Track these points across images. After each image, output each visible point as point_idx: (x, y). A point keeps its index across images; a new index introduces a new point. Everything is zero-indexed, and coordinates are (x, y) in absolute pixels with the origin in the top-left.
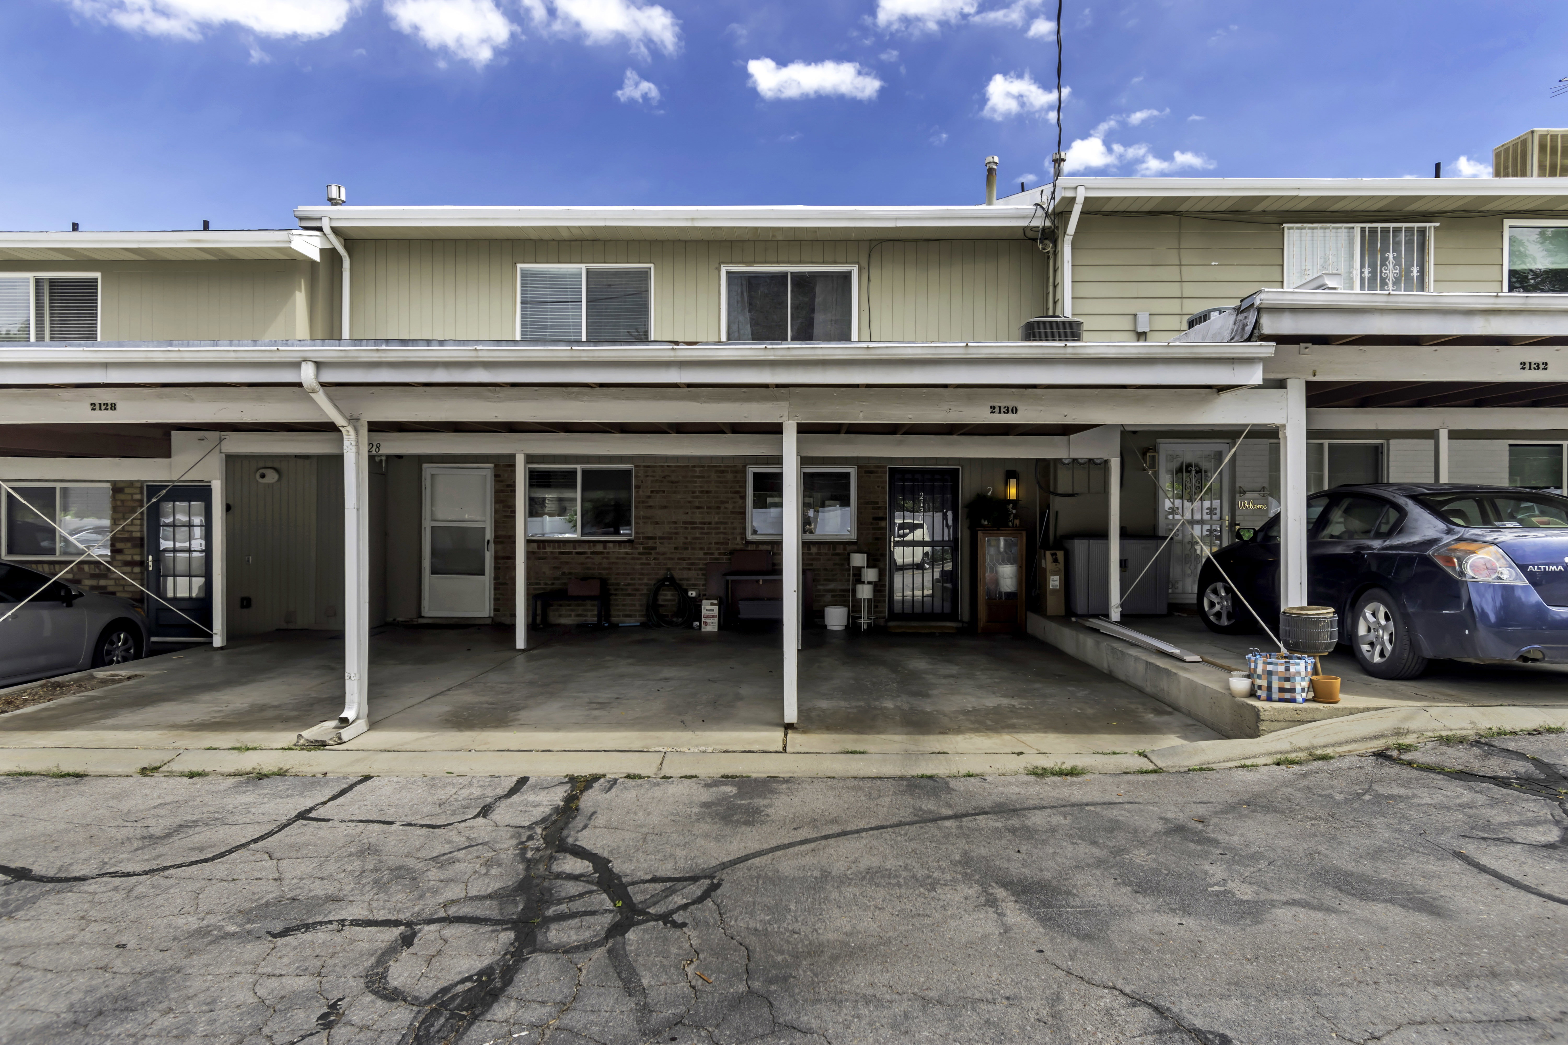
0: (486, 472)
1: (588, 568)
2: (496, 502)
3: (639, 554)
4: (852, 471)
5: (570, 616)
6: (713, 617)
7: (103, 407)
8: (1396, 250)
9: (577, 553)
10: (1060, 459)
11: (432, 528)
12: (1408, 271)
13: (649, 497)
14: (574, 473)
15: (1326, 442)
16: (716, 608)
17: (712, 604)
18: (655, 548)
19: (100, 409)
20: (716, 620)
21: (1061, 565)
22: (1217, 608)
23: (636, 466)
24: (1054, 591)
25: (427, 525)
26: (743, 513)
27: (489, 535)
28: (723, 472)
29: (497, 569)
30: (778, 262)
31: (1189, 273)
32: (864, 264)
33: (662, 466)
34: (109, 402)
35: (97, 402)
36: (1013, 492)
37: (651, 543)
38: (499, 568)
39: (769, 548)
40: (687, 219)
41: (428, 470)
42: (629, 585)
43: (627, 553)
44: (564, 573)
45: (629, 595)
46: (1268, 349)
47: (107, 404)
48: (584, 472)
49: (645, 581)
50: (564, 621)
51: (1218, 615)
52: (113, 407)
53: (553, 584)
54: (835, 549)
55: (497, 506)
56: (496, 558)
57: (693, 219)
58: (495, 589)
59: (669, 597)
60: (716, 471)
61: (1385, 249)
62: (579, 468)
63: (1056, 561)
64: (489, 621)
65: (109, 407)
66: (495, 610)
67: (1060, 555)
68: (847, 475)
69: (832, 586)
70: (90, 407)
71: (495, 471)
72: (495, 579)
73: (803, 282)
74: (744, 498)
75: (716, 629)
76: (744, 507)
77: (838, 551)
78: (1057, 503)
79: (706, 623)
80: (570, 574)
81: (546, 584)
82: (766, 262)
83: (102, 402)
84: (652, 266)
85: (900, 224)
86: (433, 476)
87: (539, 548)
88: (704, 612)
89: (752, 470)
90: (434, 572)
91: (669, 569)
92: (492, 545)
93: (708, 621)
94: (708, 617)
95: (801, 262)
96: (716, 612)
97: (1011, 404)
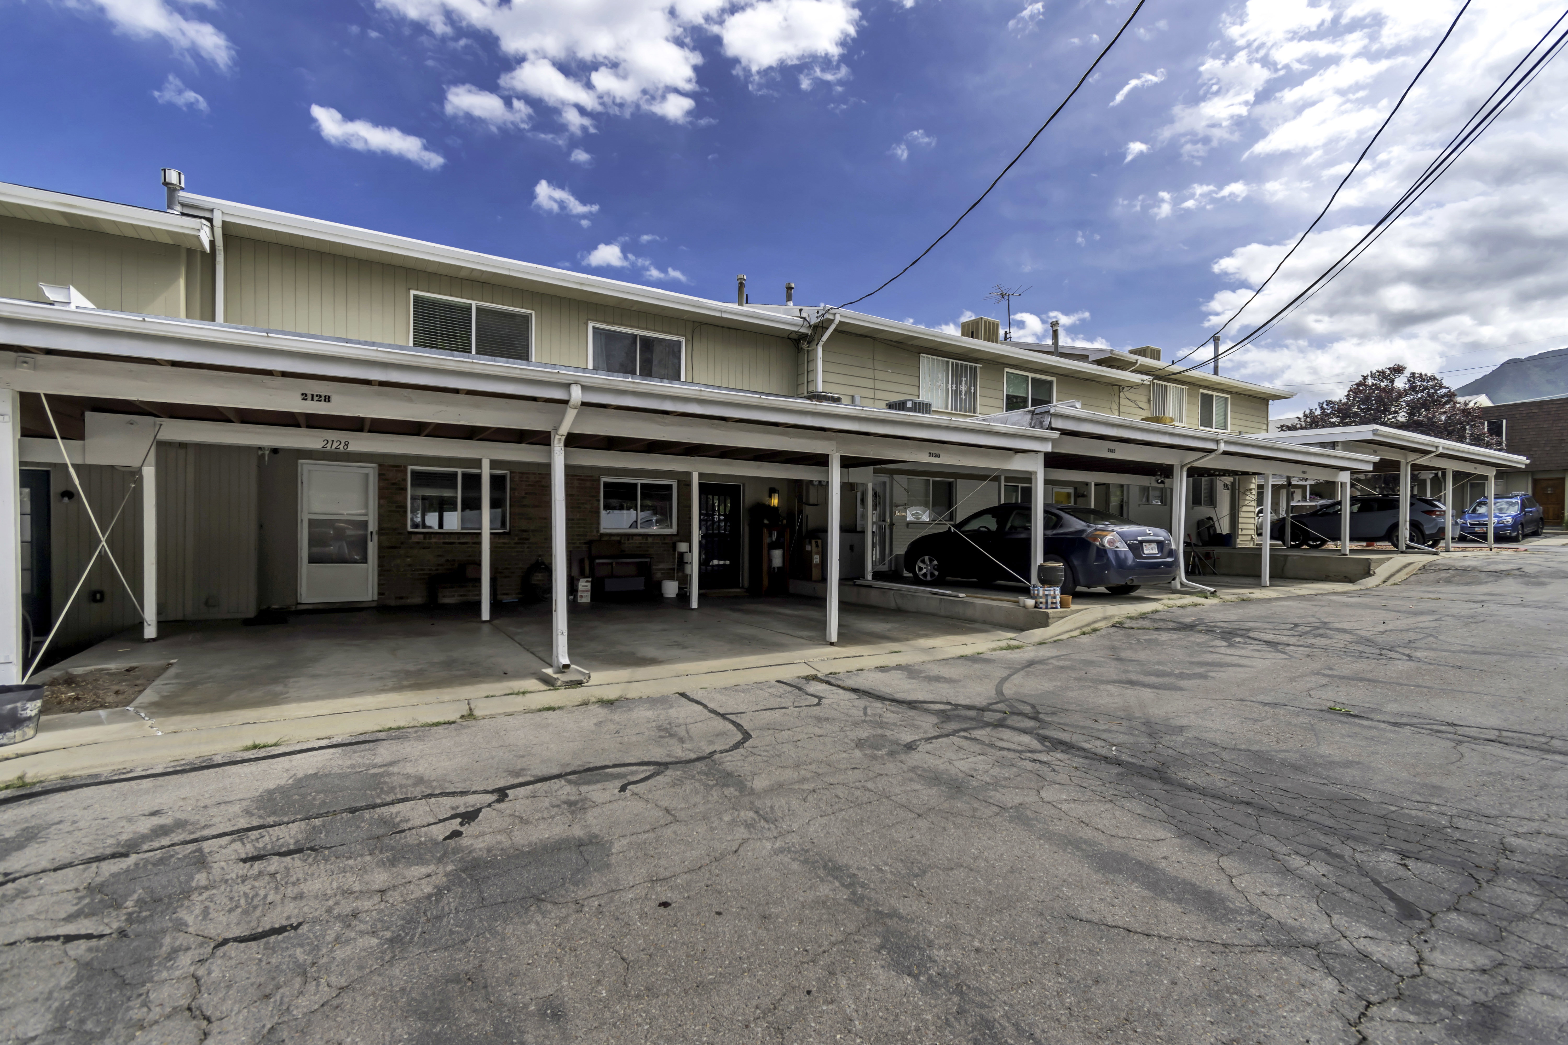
0: (371, 470)
1: (470, 556)
2: (380, 498)
3: (515, 543)
4: (674, 484)
5: (453, 596)
6: (587, 591)
7: (315, 398)
8: (966, 377)
9: (460, 543)
10: (811, 481)
11: (310, 520)
12: (970, 389)
13: (524, 498)
14: (455, 475)
15: (931, 479)
16: (589, 584)
17: (587, 581)
18: (527, 539)
19: (312, 400)
20: (589, 594)
21: (820, 549)
22: (925, 570)
23: (511, 472)
24: (817, 565)
25: (304, 518)
26: (598, 513)
27: (373, 527)
28: (583, 480)
29: (381, 557)
30: (631, 326)
31: (879, 375)
32: (690, 338)
33: (534, 474)
34: (323, 394)
35: (309, 393)
36: (775, 501)
37: (525, 535)
38: (384, 557)
39: (618, 538)
40: (576, 283)
41: (305, 466)
42: (507, 568)
43: (505, 543)
44: (447, 561)
45: (506, 577)
46: (1056, 435)
47: (320, 396)
48: (464, 475)
49: (520, 566)
50: (446, 601)
51: (925, 575)
52: (328, 399)
53: (437, 570)
54: (664, 539)
55: (382, 501)
56: (381, 548)
57: (581, 284)
58: (379, 575)
59: (540, 578)
60: (578, 480)
61: (961, 376)
62: (460, 471)
63: (817, 546)
64: (374, 604)
65: (323, 398)
66: (380, 594)
67: (820, 542)
68: (669, 487)
69: (661, 566)
70: (300, 397)
71: (379, 470)
72: (379, 566)
73: (648, 344)
74: (599, 500)
75: (589, 600)
76: (598, 508)
77: (666, 541)
78: (808, 510)
79: (581, 597)
80: (454, 560)
81: (431, 570)
82: (622, 324)
83: (315, 394)
84: (533, 312)
85: (725, 315)
86: (309, 471)
87: (425, 538)
88: (580, 588)
89: (604, 479)
90: (312, 560)
91: (540, 556)
92: (375, 537)
93: (583, 594)
94: (583, 591)
95: (647, 329)
96: (589, 588)
97: (937, 452)
